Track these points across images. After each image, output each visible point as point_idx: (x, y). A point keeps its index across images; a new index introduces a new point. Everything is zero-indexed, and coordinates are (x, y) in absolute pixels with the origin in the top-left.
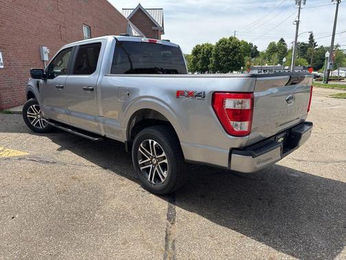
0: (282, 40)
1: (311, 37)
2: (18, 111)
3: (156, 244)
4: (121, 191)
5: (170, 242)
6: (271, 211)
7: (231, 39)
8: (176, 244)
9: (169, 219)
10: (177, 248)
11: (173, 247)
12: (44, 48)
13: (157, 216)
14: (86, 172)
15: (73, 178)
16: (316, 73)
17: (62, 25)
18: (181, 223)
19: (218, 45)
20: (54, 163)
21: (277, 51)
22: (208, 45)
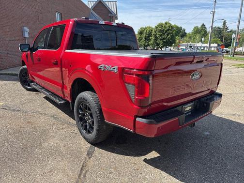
0: (203, 25)
1: (225, 23)
2: (4, 72)
3: (73, 173)
4: (60, 133)
5: (84, 172)
6: (165, 150)
7: (166, 23)
8: (88, 174)
9: (88, 154)
10: (87, 177)
11: (85, 176)
12: (25, 28)
13: (80, 152)
14: (39, 118)
15: (29, 122)
16: (227, 49)
17: (39, 12)
18: (96, 158)
19: (156, 28)
20: (18, 111)
21: (200, 33)
22: (149, 28)
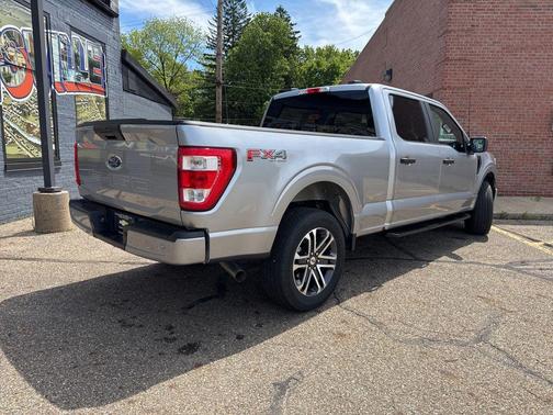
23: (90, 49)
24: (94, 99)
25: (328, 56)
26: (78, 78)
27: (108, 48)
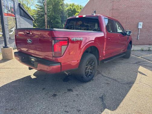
23: (10, 3)
24: (12, 18)
25: (73, 6)
26: (7, 12)
27: (15, 2)
